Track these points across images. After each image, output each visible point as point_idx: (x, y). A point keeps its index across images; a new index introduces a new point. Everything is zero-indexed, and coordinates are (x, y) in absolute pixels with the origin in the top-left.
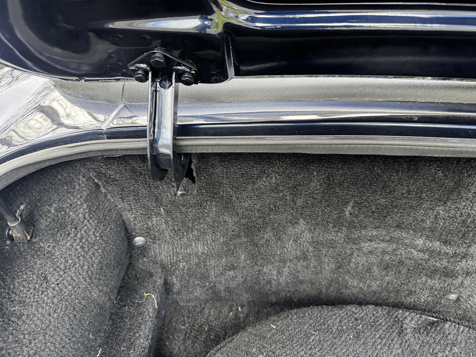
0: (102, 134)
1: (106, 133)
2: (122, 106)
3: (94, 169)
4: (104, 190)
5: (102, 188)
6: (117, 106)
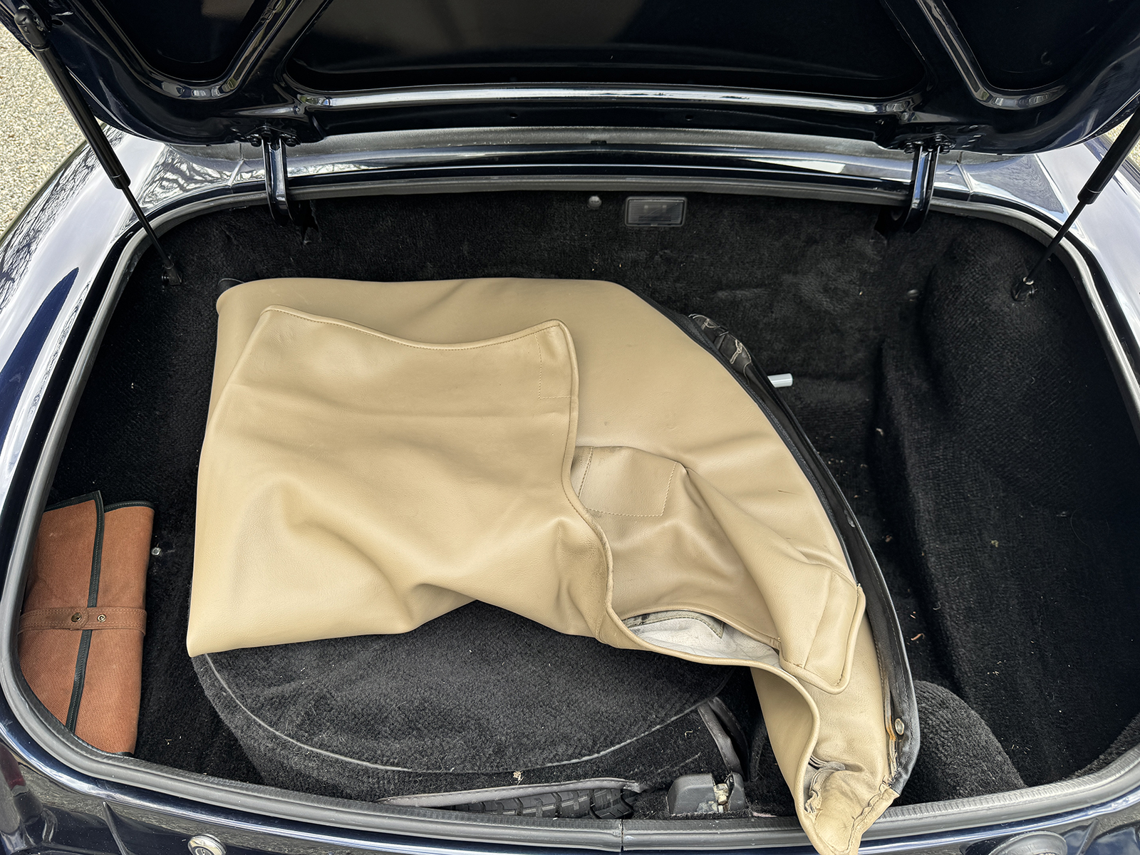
0: (229, 189)
1: (232, 189)
2: (241, 162)
3: (225, 222)
4: (235, 243)
5: (233, 240)
6: (237, 163)
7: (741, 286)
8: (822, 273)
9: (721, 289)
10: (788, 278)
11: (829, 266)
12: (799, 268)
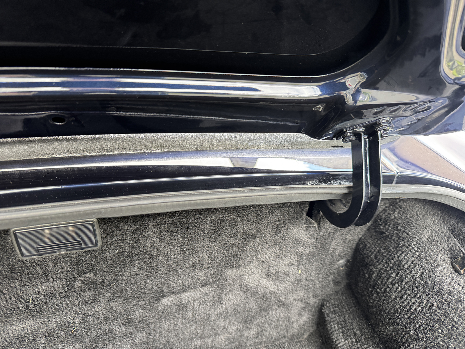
7: (185, 289)
8: (263, 262)
9: (164, 296)
10: (231, 273)
11: (268, 255)
12: (241, 262)
